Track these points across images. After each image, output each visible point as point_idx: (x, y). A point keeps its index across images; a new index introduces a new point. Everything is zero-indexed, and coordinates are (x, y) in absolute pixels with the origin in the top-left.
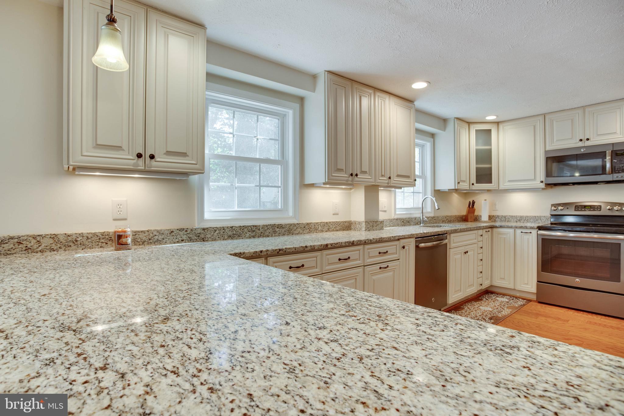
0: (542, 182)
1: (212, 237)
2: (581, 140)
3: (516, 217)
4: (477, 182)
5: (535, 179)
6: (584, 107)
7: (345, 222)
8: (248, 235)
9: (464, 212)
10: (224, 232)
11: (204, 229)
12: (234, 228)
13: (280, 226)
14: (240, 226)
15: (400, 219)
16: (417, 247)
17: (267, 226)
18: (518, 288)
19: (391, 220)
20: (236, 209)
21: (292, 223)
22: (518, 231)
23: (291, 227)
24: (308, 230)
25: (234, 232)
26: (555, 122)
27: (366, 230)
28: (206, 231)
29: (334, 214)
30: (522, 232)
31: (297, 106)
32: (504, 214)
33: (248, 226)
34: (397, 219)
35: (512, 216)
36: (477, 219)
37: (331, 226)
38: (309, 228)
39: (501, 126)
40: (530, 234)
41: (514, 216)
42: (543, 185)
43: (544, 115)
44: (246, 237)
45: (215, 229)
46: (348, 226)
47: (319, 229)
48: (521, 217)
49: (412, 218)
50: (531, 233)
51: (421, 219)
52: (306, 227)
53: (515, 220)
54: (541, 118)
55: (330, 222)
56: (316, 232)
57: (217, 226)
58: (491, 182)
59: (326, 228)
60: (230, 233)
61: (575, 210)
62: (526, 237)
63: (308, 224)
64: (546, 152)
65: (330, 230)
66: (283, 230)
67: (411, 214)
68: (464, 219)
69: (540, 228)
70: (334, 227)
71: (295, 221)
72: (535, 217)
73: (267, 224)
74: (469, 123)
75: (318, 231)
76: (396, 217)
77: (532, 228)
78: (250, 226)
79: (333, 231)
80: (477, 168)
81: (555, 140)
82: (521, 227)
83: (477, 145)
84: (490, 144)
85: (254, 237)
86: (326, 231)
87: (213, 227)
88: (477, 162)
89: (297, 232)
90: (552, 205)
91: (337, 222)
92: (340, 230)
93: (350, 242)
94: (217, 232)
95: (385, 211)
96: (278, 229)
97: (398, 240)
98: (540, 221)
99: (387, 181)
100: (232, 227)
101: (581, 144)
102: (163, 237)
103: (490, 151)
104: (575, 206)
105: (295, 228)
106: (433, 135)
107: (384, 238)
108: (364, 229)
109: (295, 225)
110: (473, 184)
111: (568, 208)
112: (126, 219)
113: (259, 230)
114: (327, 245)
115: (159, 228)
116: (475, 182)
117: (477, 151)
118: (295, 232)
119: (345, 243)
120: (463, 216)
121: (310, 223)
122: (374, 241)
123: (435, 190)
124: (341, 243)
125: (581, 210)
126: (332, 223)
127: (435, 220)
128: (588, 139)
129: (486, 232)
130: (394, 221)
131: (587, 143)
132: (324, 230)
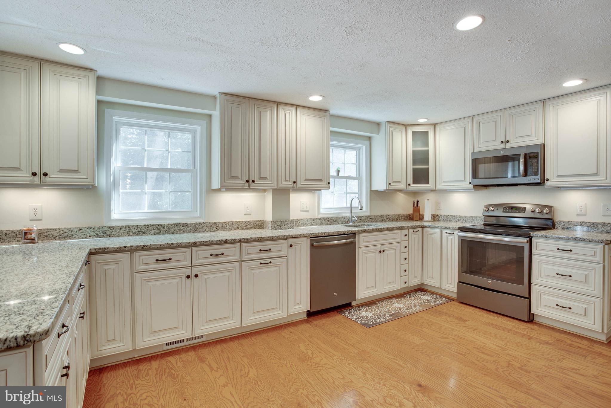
0: (470, 183)
1: (118, 234)
2: (502, 142)
3: (456, 217)
4: (413, 183)
5: (464, 180)
6: (505, 110)
7: (257, 221)
8: (152, 232)
9: (410, 211)
10: (129, 230)
11: (110, 228)
12: (139, 226)
13: (186, 225)
14: (145, 225)
15: (324, 219)
16: (312, 245)
17: (171, 225)
18: (444, 287)
19: (313, 220)
20: (146, 210)
21: (198, 222)
22: (444, 231)
23: (197, 226)
24: (215, 229)
25: (139, 230)
26: (481, 124)
27: (272, 229)
28: (112, 229)
29: (245, 215)
30: (446, 233)
31: (204, 123)
33: (153, 225)
34: (320, 219)
35: (452, 216)
36: (421, 218)
37: (241, 225)
38: (216, 226)
39: (437, 128)
40: (453, 235)
42: (471, 186)
43: (473, 117)
44: (151, 233)
45: (121, 228)
46: (260, 225)
47: (227, 228)
48: (460, 217)
49: (340, 218)
50: (453, 233)
51: (350, 218)
52: (213, 226)
53: (455, 220)
54: (470, 120)
55: (239, 222)
56: (224, 230)
57: (123, 225)
58: (428, 183)
59: (235, 227)
60: (135, 231)
61: (503, 212)
62: (450, 237)
63: (214, 223)
64: (473, 154)
65: (239, 228)
66: (188, 228)
67: (339, 213)
68: (410, 218)
69: (462, 229)
70: (244, 226)
71: (202, 221)
73: (172, 223)
74: (406, 126)
75: (225, 229)
76: (320, 216)
77: (454, 229)
78: (155, 225)
79: (243, 229)
80: (414, 170)
81: (481, 142)
82: (446, 228)
83: (414, 146)
84: (427, 145)
85: (158, 234)
86: (235, 230)
87: (119, 225)
88: (414, 163)
89: (203, 230)
90: (485, 206)
91: (247, 221)
92: (251, 228)
93: (222, 241)
94: (123, 229)
95: (307, 211)
96: (183, 227)
97: (287, 239)
98: (476, 222)
99: (292, 185)
100: (137, 226)
101: (502, 146)
102: (72, 234)
103: (427, 152)
104: (504, 208)
105: (201, 226)
106: (370, 138)
107: (264, 238)
108: (270, 228)
109: (201, 224)
110: (409, 185)
111: (497, 210)
112: (41, 220)
113: (164, 228)
114: (195, 243)
115: (69, 227)
116: (411, 182)
117: (414, 153)
118: (201, 230)
119: (217, 241)
120: (410, 215)
121: (217, 223)
122: (252, 240)
123: (371, 191)
124: (212, 241)
125: (508, 212)
126: (241, 222)
127: (371, 219)
128: (508, 141)
129: (414, 231)
130: (317, 220)
131: (508, 145)
132: (232, 228)
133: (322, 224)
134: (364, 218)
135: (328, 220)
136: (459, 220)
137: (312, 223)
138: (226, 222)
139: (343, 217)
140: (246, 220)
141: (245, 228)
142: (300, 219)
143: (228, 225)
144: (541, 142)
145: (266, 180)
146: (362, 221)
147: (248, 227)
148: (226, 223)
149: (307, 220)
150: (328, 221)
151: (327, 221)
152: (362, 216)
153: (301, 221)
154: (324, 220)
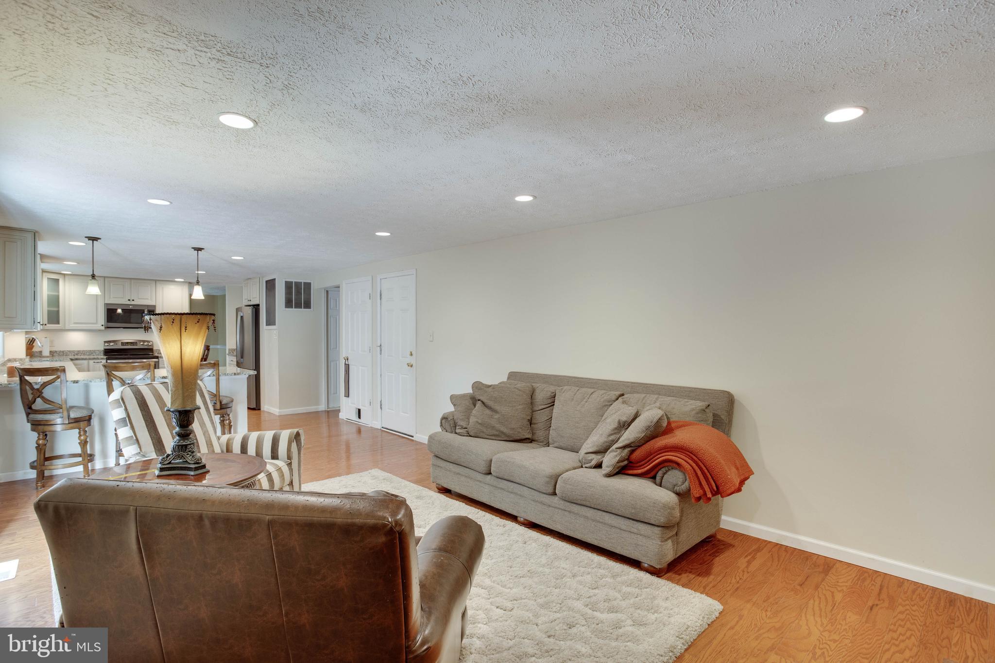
0: (103, 325)
2: (129, 300)
3: (73, 351)
4: (49, 323)
5: (96, 323)
6: (131, 279)
26: (111, 284)
32: (62, 349)
35: (70, 351)
39: (67, 277)
41: (72, 351)
42: (103, 328)
43: (105, 277)
48: (79, 351)
50: (101, 362)
53: (73, 354)
58: (59, 323)
61: (122, 345)
64: (105, 304)
72: (91, 351)
80: (48, 311)
81: (112, 297)
82: (94, 359)
83: (48, 290)
84: (58, 292)
88: (48, 305)
90: (105, 342)
98: (94, 354)
101: (128, 303)
103: (58, 297)
104: (122, 343)
110: (46, 325)
111: (117, 344)
116: (47, 323)
117: (49, 296)
125: (125, 345)
128: (133, 300)
131: (133, 303)
136: (77, 354)
144: (153, 303)
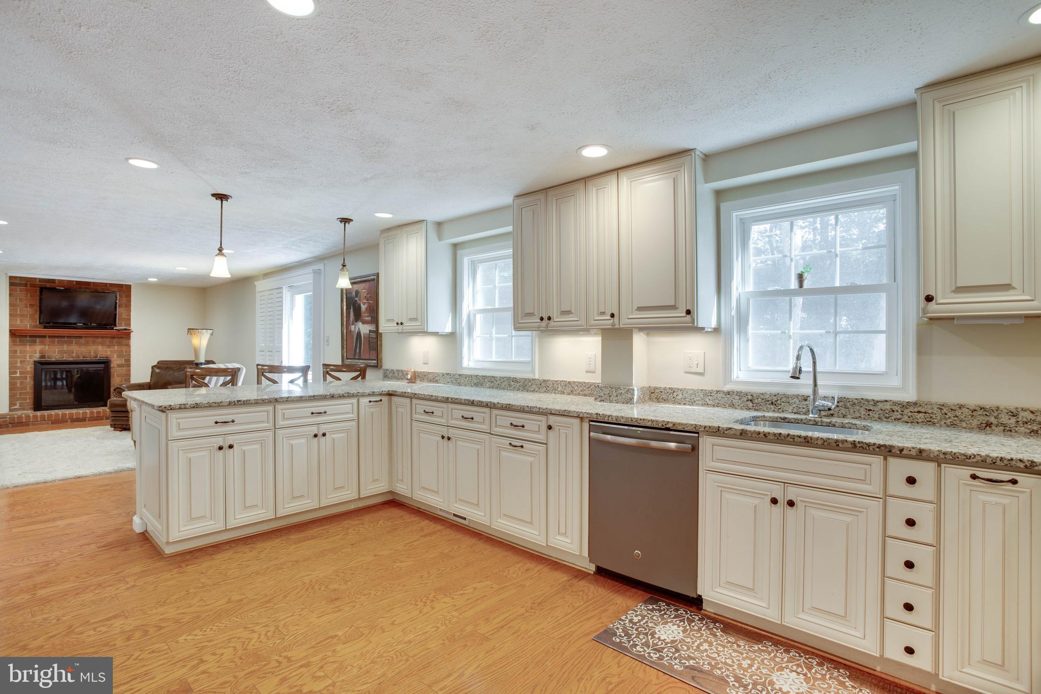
1: (464, 383)
8: (488, 385)
10: (471, 380)
11: (459, 375)
13: (515, 380)
14: (483, 376)
15: (739, 394)
17: (503, 378)
19: (708, 394)
20: (495, 358)
21: (527, 378)
23: (526, 382)
24: (545, 389)
25: (478, 381)
28: (461, 376)
29: (587, 372)
33: (489, 377)
34: (728, 393)
37: (576, 388)
38: (544, 386)
44: (487, 387)
45: (466, 376)
47: (559, 390)
49: (787, 397)
52: (543, 384)
55: (574, 382)
56: (555, 393)
57: (468, 374)
59: (568, 390)
60: (475, 381)
63: (544, 380)
65: (574, 392)
66: (518, 385)
70: (580, 389)
71: (531, 376)
73: (503, 376)
75: (557, 392)
76: (727, 388)
79: (579, 394)
85: (492, 388)
86: (569, 394)
89: (532, 389)
91: (585, 383)
94: (468, 378)
95: (700, 374)
96: (513, 383)
100: (477, 376)
105: (530, 384)
107: (512, 405)
109: (530, 380)
112: (428, 364)
113: (497, 381)
114: (448, 398)
115: (437, 372)
119: (465, 400)
121: (548, 380)
122: (499, 406)
124: (461, 399)
126: (576, 384)
127: (919, 412)
129: (974, 477)
130: (719, 395)
132: (565, 391)
133: (732, 406)
134: (888, 406)
135: (750, 397)
137: (707, 400)
138: (557, 381)
139: (797, 396)
140: (583, 381)
141: (581, 393)
142: (678, 389)
143: (559, 385)
145: (571, 315)
146: (877, 416)
147: (586, 392)
148: (557, 383)
149: (695, 392)
150: (751, 400)
151: (748, 400)
152: (876, 399)
153: (679, 393)
154: (737, 397)
